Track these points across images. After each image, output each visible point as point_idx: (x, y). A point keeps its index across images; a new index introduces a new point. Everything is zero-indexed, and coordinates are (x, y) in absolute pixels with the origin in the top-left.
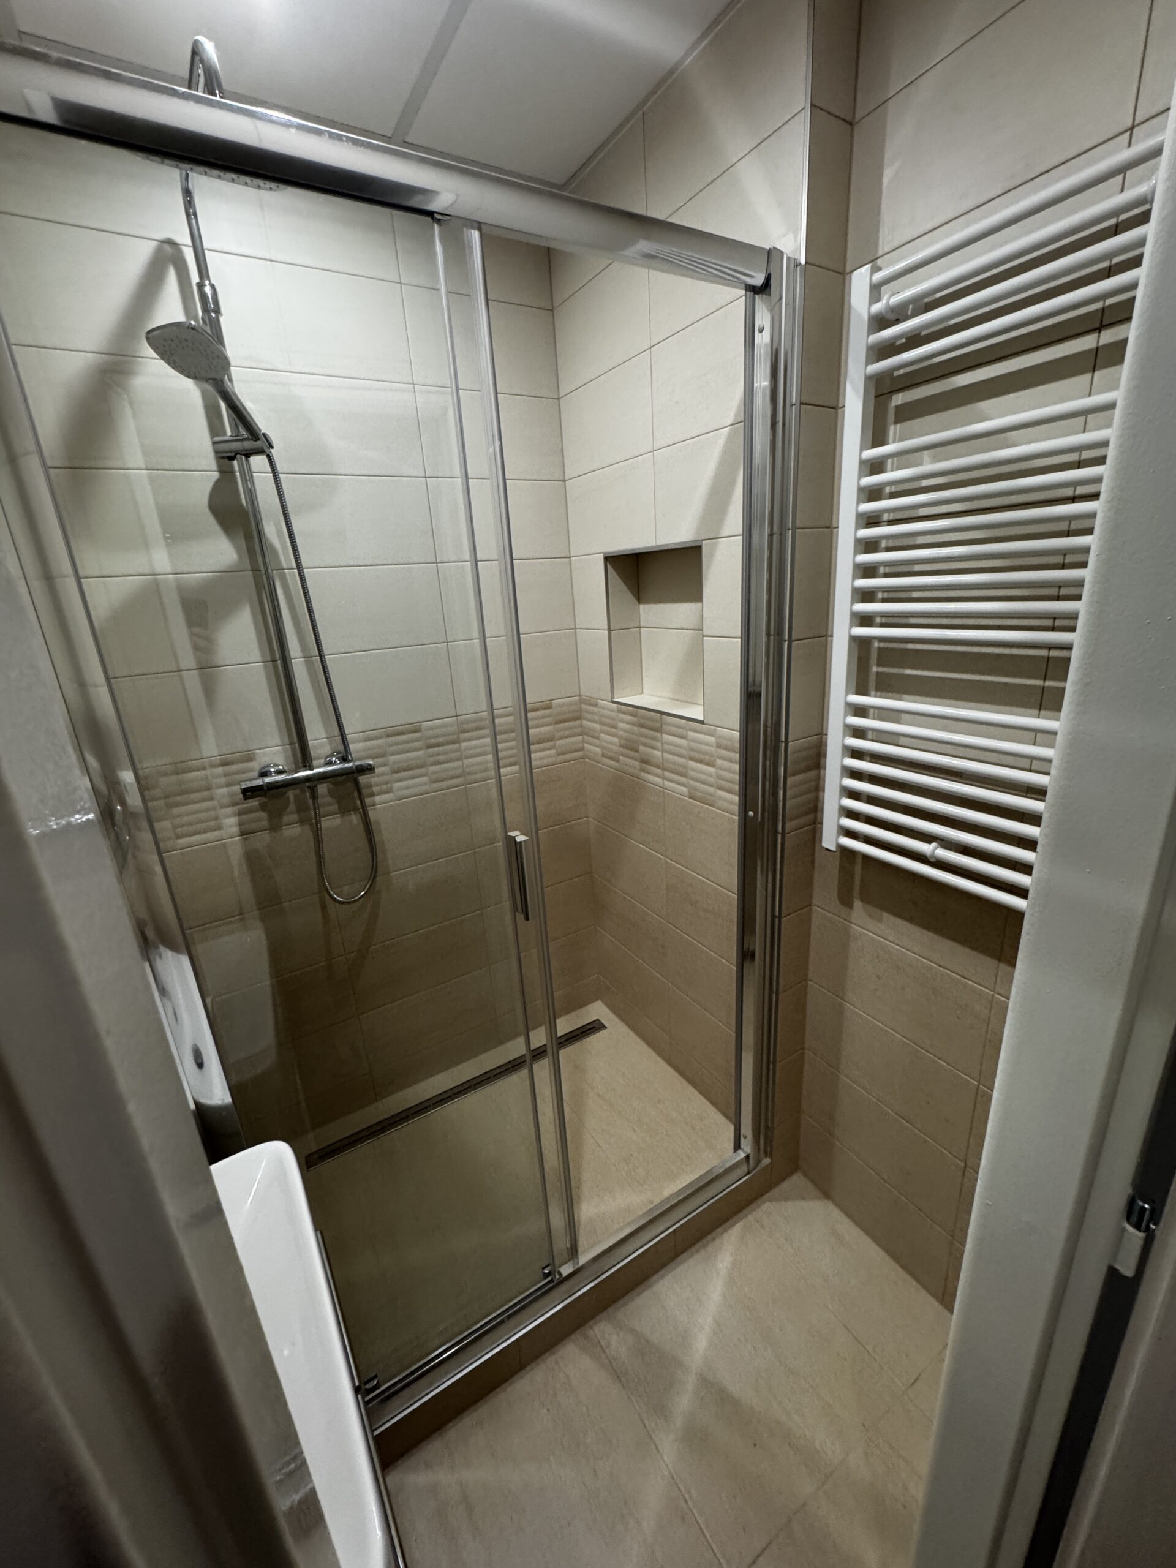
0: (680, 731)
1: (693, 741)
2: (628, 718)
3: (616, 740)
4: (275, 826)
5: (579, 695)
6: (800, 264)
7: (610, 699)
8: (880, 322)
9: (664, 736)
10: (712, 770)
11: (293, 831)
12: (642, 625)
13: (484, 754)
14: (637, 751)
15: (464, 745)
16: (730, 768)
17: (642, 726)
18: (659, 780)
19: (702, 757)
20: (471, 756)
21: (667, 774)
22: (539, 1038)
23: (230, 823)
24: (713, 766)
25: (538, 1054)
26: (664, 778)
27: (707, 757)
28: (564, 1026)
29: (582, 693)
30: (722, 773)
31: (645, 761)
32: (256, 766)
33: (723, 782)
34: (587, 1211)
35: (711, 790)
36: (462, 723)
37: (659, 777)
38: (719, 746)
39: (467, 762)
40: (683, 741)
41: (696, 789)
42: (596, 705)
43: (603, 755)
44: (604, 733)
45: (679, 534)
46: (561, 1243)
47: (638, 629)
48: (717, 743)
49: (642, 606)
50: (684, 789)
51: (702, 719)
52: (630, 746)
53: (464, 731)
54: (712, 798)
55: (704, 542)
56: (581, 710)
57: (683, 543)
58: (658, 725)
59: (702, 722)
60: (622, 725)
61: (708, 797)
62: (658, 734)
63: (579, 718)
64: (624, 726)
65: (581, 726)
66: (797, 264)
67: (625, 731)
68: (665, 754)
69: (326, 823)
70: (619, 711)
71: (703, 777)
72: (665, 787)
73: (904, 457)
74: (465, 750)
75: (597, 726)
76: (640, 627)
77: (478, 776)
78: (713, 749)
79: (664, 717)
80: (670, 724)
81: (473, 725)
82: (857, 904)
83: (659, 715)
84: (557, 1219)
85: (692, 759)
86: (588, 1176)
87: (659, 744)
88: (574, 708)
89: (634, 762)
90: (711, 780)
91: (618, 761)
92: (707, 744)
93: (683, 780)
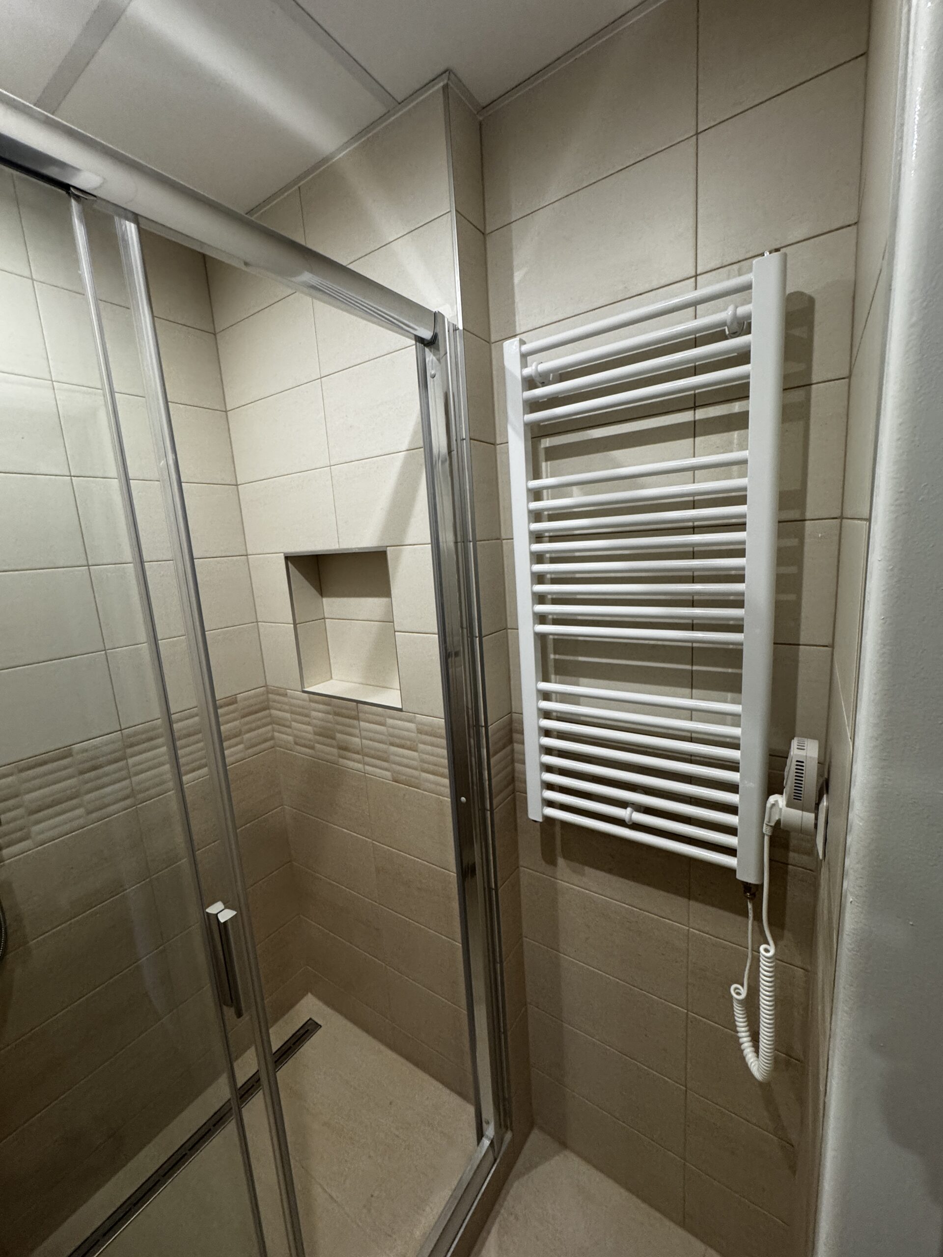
0: (378, 718)
1: (393, 727)
2: (321, 707)
3: (310, 728)
5: (266, 686)
6: (458, 329)
7: (300, 689)
8: (530, 383)
9: (362, 723)
10: (415, 754)
12: (326, 616)
13: (162, 764)
14: (334, 738)
15: (131, 761)
17: (337, 714)
18: (360, 766)
19: (403, 742)
20: (142, 772)
21: (367, 759)
22: (246, 1068)
24: (416, 751)
26: (365, 764)
27: (408, 743)
29: (268, 684)
30: (425, 756)
31: (344, 748)
33: (426, 765)
35: (416, 773)
36: (129, 736)
37: (359, 762)
38: (420, 732)
39: (135, 779)
40: (383, 728)
41: (399, 773)
42: (285, 695)
43: (296, 743)
44: (295, 721)
45: (362, 540)
47: (323, 620)
48: (417, 729)
49: (325, 600)
50: (388, 774)
51: (400, 707)
52: (326, 734)
53: (132, 745)
54: (417, 781)
55: (388, 548)
56: (268, 700)
57: (367, 548)
58: (354, 713)
59: (400, 710)
60: (314, 713)
61: (413, 780)
62: (355, 722)
63: (269, 709)
64: (318, 714)
65: (270, 715)
66: (456, 329)
67: (319, 720)
68: (364, 741)
70: (311, 701)
71: (405, 761)
72: (366, 772)
74: (134, 766)
75: (288, 715)
76: (324, 618)
77: (152, 792)
78: (413, 735)
79: (360, 705)
80: (366, 713)
81: (144, 736)
83: (355, 704)
85: (392, 744)
87: (357, 732)
88: (262, 698)
89: (332, 749)
90: (415, 763)
91: (312, 748)
92: (408, 730)
93: (385, 764)
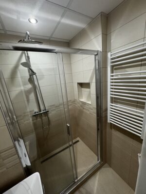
1: (90, 107)
4: (37, 119)
5: (75, 99)
6: (101, 51)
8: (112, 59)
10: (92, 110)
11: (39, 119)
12: (82, 91)
16: (95, 111)
17: (83, 104)
22: (71, 143)
23: (31, 119)
25: (71, 146)
28: (74, 141)
31: (84, 108)
32: (34, 112)
34: (79, 170)
40: (88, 106)
41: (90, 113)
42: (77, 100)
43: (78, 107)
45: (87, 81)
46: (75, 177)
49: (82, 88)
51: (91, 104)
54: (92, 114)
55: (90, 83)
56: (75, 101)
65: (75, 103)
67: (81, 104)
69: (43, 118)
73: (116, 75)
75: (77, 103)
78: (92, 108)
80: (86, 104)
81: (61, 104)
82: (113, 129)
84: (74, 172)
85: (89, 109)
86: (78, 165)
87: (85, 106)
89: (82, 108)
90: (92, 112)
91: (80, 108)
